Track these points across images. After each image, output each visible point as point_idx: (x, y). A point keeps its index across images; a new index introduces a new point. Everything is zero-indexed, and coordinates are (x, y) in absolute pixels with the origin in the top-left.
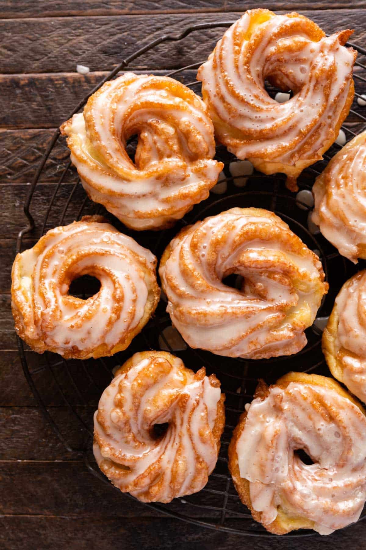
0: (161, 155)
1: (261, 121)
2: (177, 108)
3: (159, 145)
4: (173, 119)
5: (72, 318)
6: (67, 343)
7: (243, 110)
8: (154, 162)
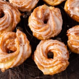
0: (14, 44)
1: (9, 18)
2: (3, 38)
3: (11, 44)
4: (5, 39)
5: (60, 54)
6: (66, 55)
7: (6, 21)
8: (15, 45)
